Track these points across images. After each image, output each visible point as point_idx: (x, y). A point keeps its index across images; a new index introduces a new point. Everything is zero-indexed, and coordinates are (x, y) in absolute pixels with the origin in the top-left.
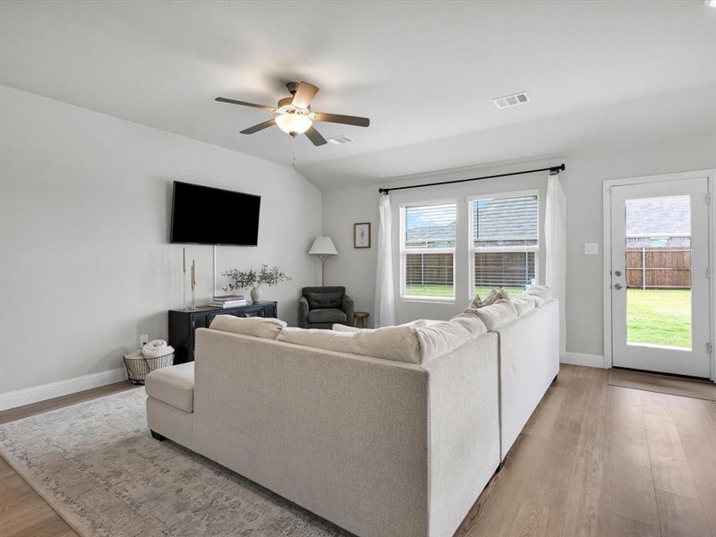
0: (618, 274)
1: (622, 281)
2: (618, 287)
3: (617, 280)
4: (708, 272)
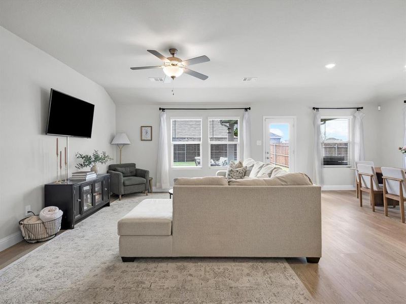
2: (268, 158)
3: (268, 155)
4: (294, 152)
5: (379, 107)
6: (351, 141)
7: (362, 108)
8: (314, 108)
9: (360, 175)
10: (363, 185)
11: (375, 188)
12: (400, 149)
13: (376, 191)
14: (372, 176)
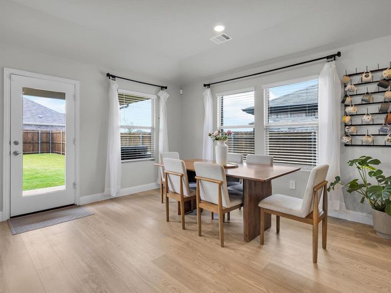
0: (16, 143)
1: (20, 148)
2: (16, 153)
3: (14, 148)
4: (74, 140)
5: (181, 90)
6: (155, 127)
7: (166, 88)
8: (108, 75)
9: (166, 175)
10: (170, 189)
11: (186, 194)
12: (210, 135)
13: (187, 197)
14: (182, 176)
